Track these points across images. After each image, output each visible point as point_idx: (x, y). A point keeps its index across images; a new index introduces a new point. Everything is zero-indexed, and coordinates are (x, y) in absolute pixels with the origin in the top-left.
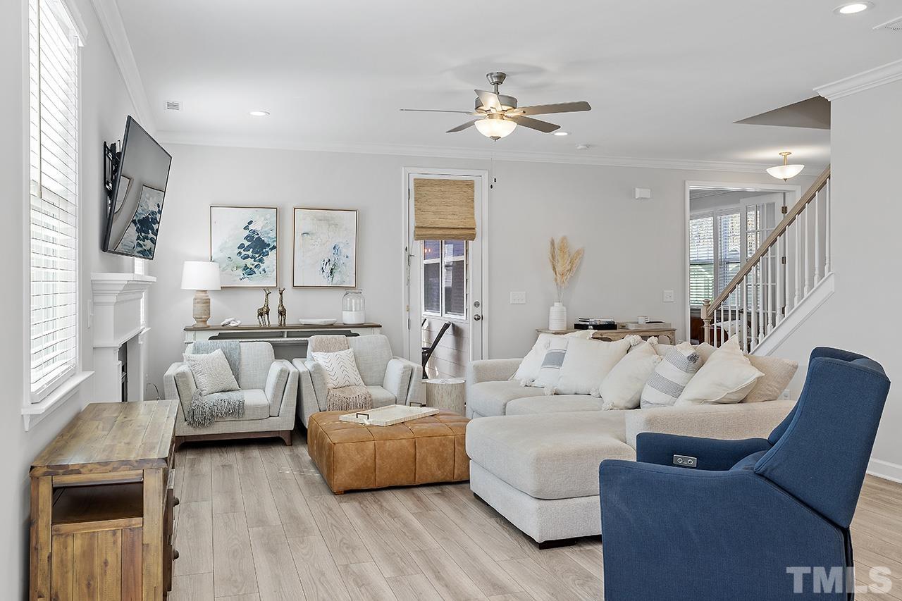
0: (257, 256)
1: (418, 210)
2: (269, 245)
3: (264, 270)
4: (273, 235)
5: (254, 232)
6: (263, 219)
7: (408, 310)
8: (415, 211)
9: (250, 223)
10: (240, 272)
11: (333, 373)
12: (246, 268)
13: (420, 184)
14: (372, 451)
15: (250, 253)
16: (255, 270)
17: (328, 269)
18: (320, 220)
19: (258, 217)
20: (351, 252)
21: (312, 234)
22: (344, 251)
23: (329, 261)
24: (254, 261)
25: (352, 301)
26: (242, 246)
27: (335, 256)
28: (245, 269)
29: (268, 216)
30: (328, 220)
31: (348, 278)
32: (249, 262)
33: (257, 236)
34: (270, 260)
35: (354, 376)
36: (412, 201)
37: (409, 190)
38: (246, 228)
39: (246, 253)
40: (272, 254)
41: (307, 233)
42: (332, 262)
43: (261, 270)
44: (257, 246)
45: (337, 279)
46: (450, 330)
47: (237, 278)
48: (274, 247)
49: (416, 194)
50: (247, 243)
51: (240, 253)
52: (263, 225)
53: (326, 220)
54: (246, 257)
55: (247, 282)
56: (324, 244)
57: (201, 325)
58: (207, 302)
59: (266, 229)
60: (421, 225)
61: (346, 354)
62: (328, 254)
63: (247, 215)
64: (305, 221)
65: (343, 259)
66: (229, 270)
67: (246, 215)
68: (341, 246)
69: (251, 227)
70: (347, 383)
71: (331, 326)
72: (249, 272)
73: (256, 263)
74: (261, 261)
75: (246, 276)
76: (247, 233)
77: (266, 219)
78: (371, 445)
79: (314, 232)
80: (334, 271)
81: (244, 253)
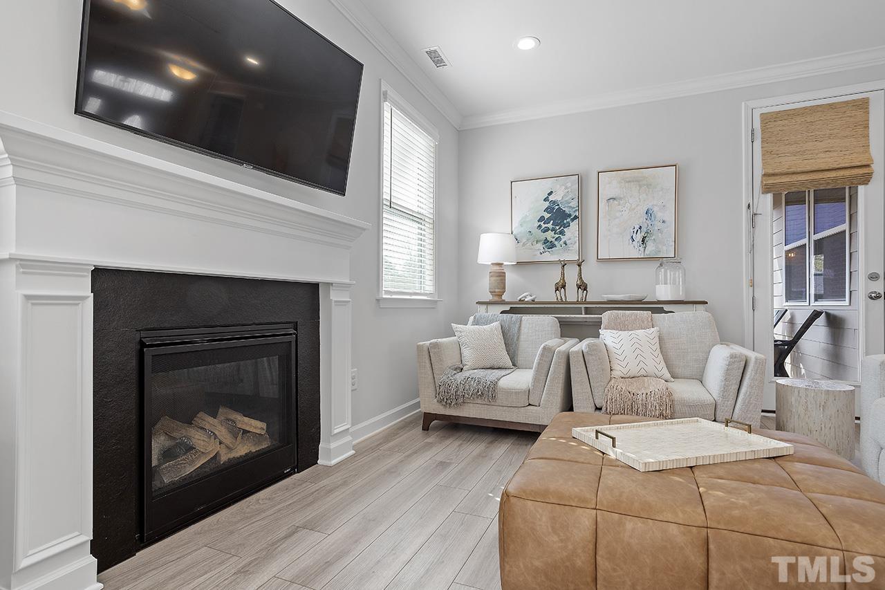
0: (557, 228)
1: (765, 153)
2: (570, 215)
3: (565, 243)
4: (574, 204)
5: (554, 202)
6: (564, 187)
7: (753, 286)
8: (763, 155)
9: (550, 193)
10: (540, 246)
11: (621, 358)
12: (546, 241)
13: (767, 119)
14: (588, 534)
15: (550, 226)
16: (556, 243)
17: (639, 237)
18: (629, 182)
19: (558, 186)
20: (669, 216)
21: (621, 199)
22: (659, 215)
23: (640, 228)
24: (555, 234)
25: (669, 273)
26: (542, 219)
27: (649, 222)
28: (545, 243)
29: (569, 185)
30: (638, 181)
31: (665, 248)
32: (550, 235)
33: (557, 207)
34: (572, 231)
35: (655, 364)
36: (758, 144)
37: (753, 130)
38: (546, 200)
39: (546, 225)
40: (574, 226)
41: (614, 199)
42: (644, 229)
43: (562, 242)
44: (557, 217)
45: (651, 249)
46: (821, 320)
47: (537, 252)
48: (576, 217)
49: (763, 131)
50: (547, 216)
51: (540, 226)
52: (563, 194)
53: (637, 181)
54: (547, 230)
55: (549, 256)
56: (634, 209)
57: (496, 299)
58: (502, 276)
59: (567, 199)
60: (771, 171)
61: (645, 334)
62: (640, 219)
63: (547, 185)
64: (610, 186)
65: (658, 225)
66: (530, 243)
67: (545, 186)
68: (655, 209)
69: (551, 198)
70: (643, 372)
71: (640, 302)
72: (550, 245)
73: (557, 236)
74: (562, 233)
75: (546, 250)
76: (547, 204)
77: (566, 188)
78: (585, 519)
79: (622, 196)
80: (647, 239)
81: (544, 226)
